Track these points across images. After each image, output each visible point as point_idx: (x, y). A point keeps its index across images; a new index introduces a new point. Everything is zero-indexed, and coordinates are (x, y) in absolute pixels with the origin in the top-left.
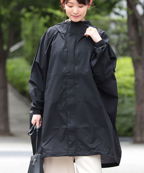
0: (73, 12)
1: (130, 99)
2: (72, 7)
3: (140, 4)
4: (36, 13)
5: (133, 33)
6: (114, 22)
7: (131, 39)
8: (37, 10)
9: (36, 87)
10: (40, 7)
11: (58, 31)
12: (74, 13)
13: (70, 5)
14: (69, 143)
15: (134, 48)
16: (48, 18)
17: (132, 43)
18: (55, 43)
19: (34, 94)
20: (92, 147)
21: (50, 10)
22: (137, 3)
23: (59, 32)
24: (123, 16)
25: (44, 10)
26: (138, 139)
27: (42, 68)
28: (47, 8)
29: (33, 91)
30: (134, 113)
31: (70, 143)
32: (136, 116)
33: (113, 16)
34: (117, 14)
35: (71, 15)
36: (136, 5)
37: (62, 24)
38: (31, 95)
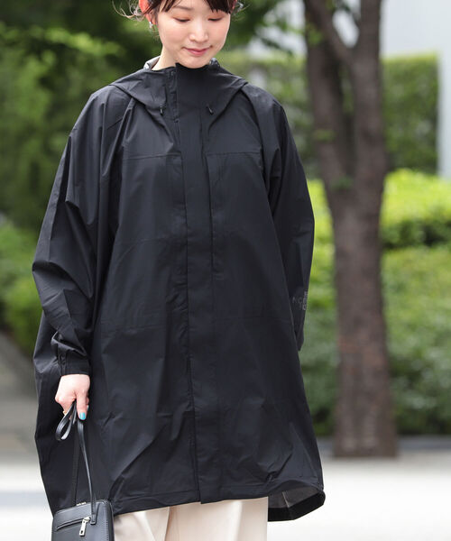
0: (193, 37)
1: (319, 316)
2: (189, 20)
3: (347, 9)
4: (12, 44)
5: (326, 102)
6: (262, 67)
7: (319, 124)
8: (12, 34)
9: (71, 287)
10: (24, 25)
11: (135, 99)
12: (193, 41)
13: (182, 14)
14: (199, 460)
15: (329, 152)
16: (49, 58)
17: (324, 134)
18: (134, 140)
19: (65, 310)
20: (271, 470)
21: (57, 35)
22: (336, 5)
23: (137, 102)
24: (290, 53)
25: (37, 32)
26: (349, 443)
27: (90, 220)
28: (46, 27)
29: (59, 298)
30: (334, 362)
31: (202, 460)
32: (339, 370)
33: (257, 51)
34: (270, 44)
35: (183, 48)
36: (332, 12)
37: (143, 77)
38: (56, 313)
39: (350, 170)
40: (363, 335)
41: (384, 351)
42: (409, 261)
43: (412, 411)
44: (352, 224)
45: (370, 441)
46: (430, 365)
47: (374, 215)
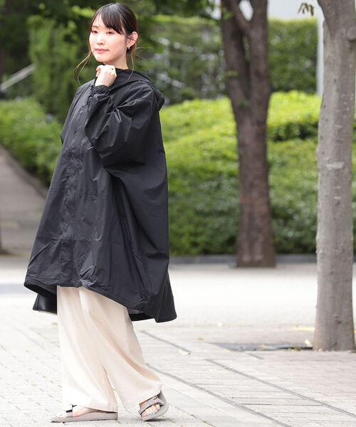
15: (235, 83)
32: (241, 214)
39: (248, 96)
40: (255, 194)
41: (268, 203)
42: (289, 148)
43: (286, 238)
44: (249, 127)
45: (258, 257)
46: (298, 212)
47: (262, 122)
